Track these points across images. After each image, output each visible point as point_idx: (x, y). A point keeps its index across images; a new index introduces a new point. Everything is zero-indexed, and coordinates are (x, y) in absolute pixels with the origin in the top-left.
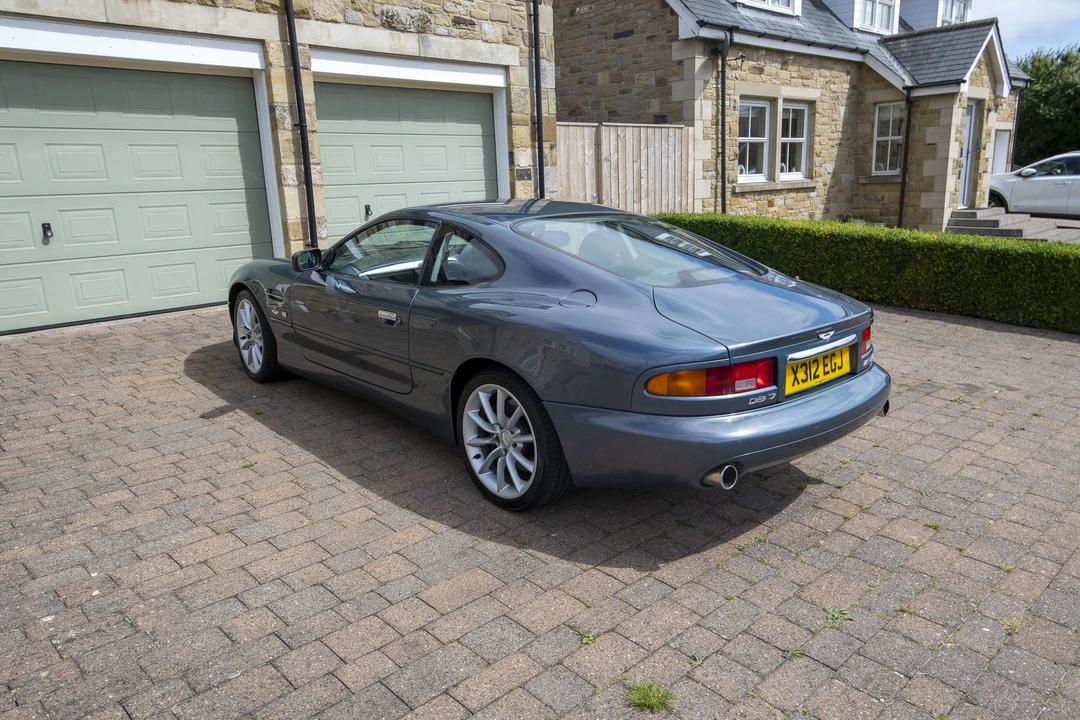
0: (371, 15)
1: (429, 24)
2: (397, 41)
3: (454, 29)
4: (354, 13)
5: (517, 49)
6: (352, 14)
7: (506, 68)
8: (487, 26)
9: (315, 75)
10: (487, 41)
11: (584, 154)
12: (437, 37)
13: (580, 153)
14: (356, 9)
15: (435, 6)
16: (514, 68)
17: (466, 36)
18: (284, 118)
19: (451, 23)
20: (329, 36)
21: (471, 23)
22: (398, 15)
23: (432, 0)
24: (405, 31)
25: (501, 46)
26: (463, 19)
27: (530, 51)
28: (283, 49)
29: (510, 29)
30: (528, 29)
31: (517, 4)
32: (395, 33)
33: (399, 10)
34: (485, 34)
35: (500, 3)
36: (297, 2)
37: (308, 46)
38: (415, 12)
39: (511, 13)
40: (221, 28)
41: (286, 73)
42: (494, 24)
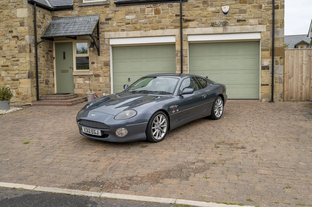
0: (207, 24)
1: (227, 23)
2: (215, 30)
3: (237, 23)
4: (201, 24)
5: (265, 26)
6: (200, 25)
7: (260, 32)
8: (251, 21)
9: (189, 42)
10: (251, 25)
11: (303, 60)
12: (230, 27)
13: (300, 59)
14: (202, 23)
15: (230, 18)
16: (263, 32)
17: (242, 25)
18: (178, 53)
19: (236, 22)
20: (193, 32)
21: (245, 20)
22: (216, 23)
23: (229, 16)
24: (218, 26)
25: (258, 26)
26: (241, 20)
27: (271, 26)
28: (180, 36)
29: (263, 20)
30: (271, 18)
31: (266, 11)
32: (215, 27)
33: (216, 21)
34: (250, 23)
35: (258, 12)
36: (184, 24)
37: (186, 35)
38: (222, 21)
39: (263, 14)
40: (165, 34)
41: (180, 42)
42: (255, 19)
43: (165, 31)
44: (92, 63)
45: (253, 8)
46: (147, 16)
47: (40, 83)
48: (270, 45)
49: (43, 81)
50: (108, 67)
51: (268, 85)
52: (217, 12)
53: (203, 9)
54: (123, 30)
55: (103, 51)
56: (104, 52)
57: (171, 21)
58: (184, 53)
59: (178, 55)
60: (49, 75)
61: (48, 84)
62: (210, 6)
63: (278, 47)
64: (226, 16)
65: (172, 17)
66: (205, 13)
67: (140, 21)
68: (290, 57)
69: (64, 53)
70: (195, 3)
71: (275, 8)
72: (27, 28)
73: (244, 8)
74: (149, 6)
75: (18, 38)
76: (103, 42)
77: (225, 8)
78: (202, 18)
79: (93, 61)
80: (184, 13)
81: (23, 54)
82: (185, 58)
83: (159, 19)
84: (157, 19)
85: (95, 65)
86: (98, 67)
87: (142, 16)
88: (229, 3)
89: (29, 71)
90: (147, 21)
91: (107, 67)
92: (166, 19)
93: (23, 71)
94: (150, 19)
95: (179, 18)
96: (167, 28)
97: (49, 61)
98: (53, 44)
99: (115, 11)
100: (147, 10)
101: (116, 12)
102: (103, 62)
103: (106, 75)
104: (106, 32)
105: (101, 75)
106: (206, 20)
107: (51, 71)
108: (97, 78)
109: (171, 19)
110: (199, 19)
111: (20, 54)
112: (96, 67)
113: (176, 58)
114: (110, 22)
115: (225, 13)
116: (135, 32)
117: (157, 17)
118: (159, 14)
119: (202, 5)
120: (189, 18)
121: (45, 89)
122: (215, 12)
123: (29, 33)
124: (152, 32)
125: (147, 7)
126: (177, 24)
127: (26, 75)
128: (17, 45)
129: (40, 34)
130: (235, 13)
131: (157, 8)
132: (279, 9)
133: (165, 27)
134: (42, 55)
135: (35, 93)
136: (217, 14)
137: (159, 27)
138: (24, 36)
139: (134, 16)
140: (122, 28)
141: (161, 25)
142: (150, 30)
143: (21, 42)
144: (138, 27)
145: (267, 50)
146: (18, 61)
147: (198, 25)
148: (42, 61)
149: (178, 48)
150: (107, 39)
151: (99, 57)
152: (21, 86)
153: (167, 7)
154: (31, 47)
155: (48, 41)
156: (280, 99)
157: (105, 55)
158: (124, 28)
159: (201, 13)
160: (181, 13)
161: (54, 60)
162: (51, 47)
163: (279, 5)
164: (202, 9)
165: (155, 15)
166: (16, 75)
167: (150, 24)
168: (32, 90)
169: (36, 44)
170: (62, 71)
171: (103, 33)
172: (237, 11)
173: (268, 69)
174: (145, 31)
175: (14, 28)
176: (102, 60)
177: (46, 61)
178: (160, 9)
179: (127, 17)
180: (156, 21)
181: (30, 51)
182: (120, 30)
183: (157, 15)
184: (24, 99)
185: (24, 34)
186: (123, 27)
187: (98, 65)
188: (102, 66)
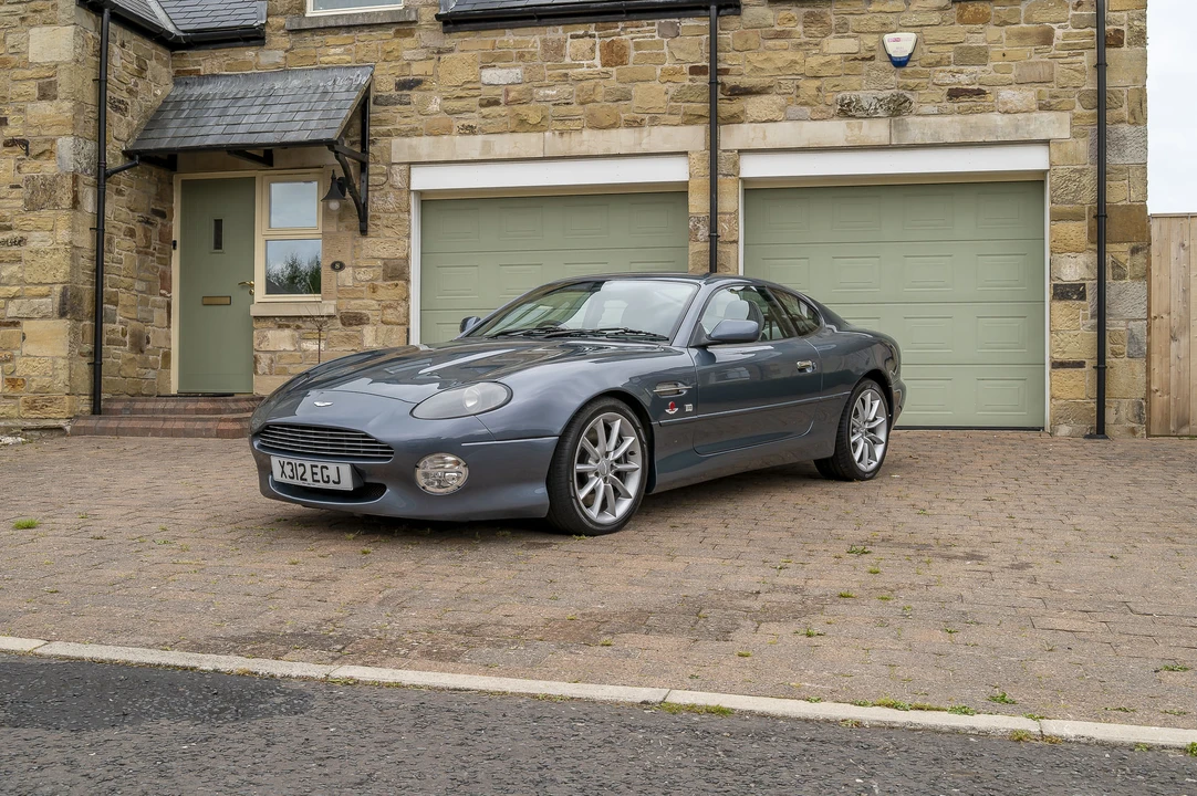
0: (822, 107)
1: (907, 104)
2: (856, 131)
3: (950, 106)
4: (798, 108)
6: (794, 109)
7: (1046, 142)
8: (1007, 94)
10: (1007, 112)
12: (921, 118)
14: (802, 104)
15: (917, 81)
16: (1060, 142)
17: (971, 111)
18: (698, 229)
19: (945, 98)
20: (765, 137)
21: (980, 93)
22: (858, 101)
23: (915, 75)
24: (869, 117)
25: (1034, 115)
26: (966, 90)
27: (1093, 115)
28: (707, 158)
29: (1055, 90)
30: (1090, 85)
31: (1070, 56)
32: (854, 121)
33: (861, 94)
34: (1005, 103)
35: (1035, 58)
36: (726, 108)
37: (731, 151)
38: (887, 93)
39: (1058, 68)
40: (643, 146)
41: (706, 181)
42: (1024, 87)
43: (645, 134)
44: (333, 266)
45: (1014, 41)
46: (570, 72)
47: (110, 342)
48: (1088, 196)
49: (124, 334)
50: (401, 282)
51: (1080, 365)
52: (863, 59)
53: (806, 43)
54: (470, 130)
55: (381, 215)
56: (385, 222)
57: (671, 93)
58: (723, 227)
59: (699, 237)
60: (152, 311)
61: (142, 352)
62: (834, 35)
63: (1124, 203)
64: (904, 75)
65: (674, 78)
66: (814, 62)
67: (542, 92)
68: (1174, 247)
69: (218, 224)
70: (771, 21)
71: (1106, 40)
72: (67, 105)
73: (976, 41)
74: (581, 32)
75: (27, 150)
76: (384, 179)
77: (897, 40)
78: (802, 82)
79: (339, 259)
80: (727, 60)
81: (45, 213)
82: (730, 249)
83: (621, 86)
84: (613, 83)
85: (346, 276)
86: (357, 284)
87: (550, 72)
88: (916, 20)
89: (64, 288)
90: (571, 93)
91: (397, 285)
92: (652, 84)
93: (40, 288)
94: (583, 84)
95: (703, 80)
96: (654, 121)
97: (153, 255)
98: (172, 184)
99: (439, 52)
100: (571, 46)
101: (443, 56)
102: (379, 263)
103: (390, 315)
104: (398, 135)
105: (368, 319)
106: (819, 89)
107: (159, 298)
108: (350, 331)
109: (671, 84)
110: (788, 85)
111: (30, 215)
112: (349, 282)
113: (690, 247)
114: (415, 95)
115: (900, 63)
116: (519, 137)
117: (614, 78)
118: (622, 63)
119: (800, 28)
120: (746, 82)
121: (130, 370)
122: (856, 59)
123: (74, 127)
124: (591, 140)
125: (572, 37)
126: (694, 105)
127: (50, 304)
128: (23, 176)
129: (120, 137)
130: (938, 63)
131: (614, 38)
132: (1125, 48)
133: (647, 117)
134: (124, 226)
135: (84, 383)
136: (865, 66)
137: (622, 116)
138: (53, 141)
139: (518, 71)
140: (466, 123)
141: (628, 110)
142: (580, 131)
143: (38, 162)
144: (534, 119)
145: (1077, 217)
146: (20, 242)
147: (783, 109)
148: (121, 250)
149: (698, 204)
150: (402, 167)
151: (365, 241)
152: (28, 348)
153: (657, 38)
154: (80, 188)
155: (155, 170)
156: (1134, 425)
157: (388, 232)
158: (473, 120)
159: (796, 62)
160: (714, 58)
161: (176, 255)
162: (164, 196)
163: (1125, 28)
164: (800, 44)
165: (605, 69)
166: (10, 304)
167: (582, 104)
168: (74, 366)
169: (103, 176)
170: (206, 301)
171: (383, 142)
172: (950, 52)
173: (1082, 296)
174: (561, 134)
175: (12, 108)
176: (376, 254)
177: (138, 252)
178: (625, 44)
179: (489, 75)
180: (609, 93)
181: (76, 203)
182: (455, 130)
183: (613, 70)
184: (40, 403)
185: (53, 132)
186: (468, 115)
187: (358, 277)
188: (376, 280)
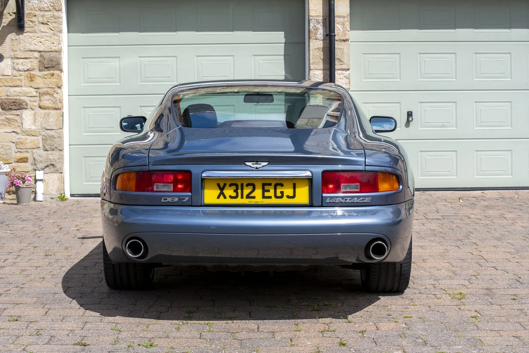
18: (317, 29)
50: (56, 72)
55: (37, 13)
56: (41, 19)
58: (339, 29)
59: (319, 36)
82: (344, 46)
85: (5, 66)
86: (16, 73)
91: (53, 75)
102: (36, 55)
103: (46, 101)
105: (27, 104)
108: (10, 115)
112: (9, 72)
113: (310, 45)
149: (317, 8)
151: (22, 36)
157: (43, 28)
176: (32, 48)
187: (17, 67)
188: (33, 70)
